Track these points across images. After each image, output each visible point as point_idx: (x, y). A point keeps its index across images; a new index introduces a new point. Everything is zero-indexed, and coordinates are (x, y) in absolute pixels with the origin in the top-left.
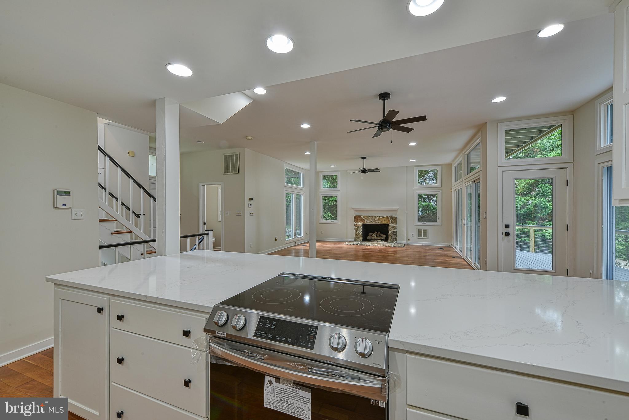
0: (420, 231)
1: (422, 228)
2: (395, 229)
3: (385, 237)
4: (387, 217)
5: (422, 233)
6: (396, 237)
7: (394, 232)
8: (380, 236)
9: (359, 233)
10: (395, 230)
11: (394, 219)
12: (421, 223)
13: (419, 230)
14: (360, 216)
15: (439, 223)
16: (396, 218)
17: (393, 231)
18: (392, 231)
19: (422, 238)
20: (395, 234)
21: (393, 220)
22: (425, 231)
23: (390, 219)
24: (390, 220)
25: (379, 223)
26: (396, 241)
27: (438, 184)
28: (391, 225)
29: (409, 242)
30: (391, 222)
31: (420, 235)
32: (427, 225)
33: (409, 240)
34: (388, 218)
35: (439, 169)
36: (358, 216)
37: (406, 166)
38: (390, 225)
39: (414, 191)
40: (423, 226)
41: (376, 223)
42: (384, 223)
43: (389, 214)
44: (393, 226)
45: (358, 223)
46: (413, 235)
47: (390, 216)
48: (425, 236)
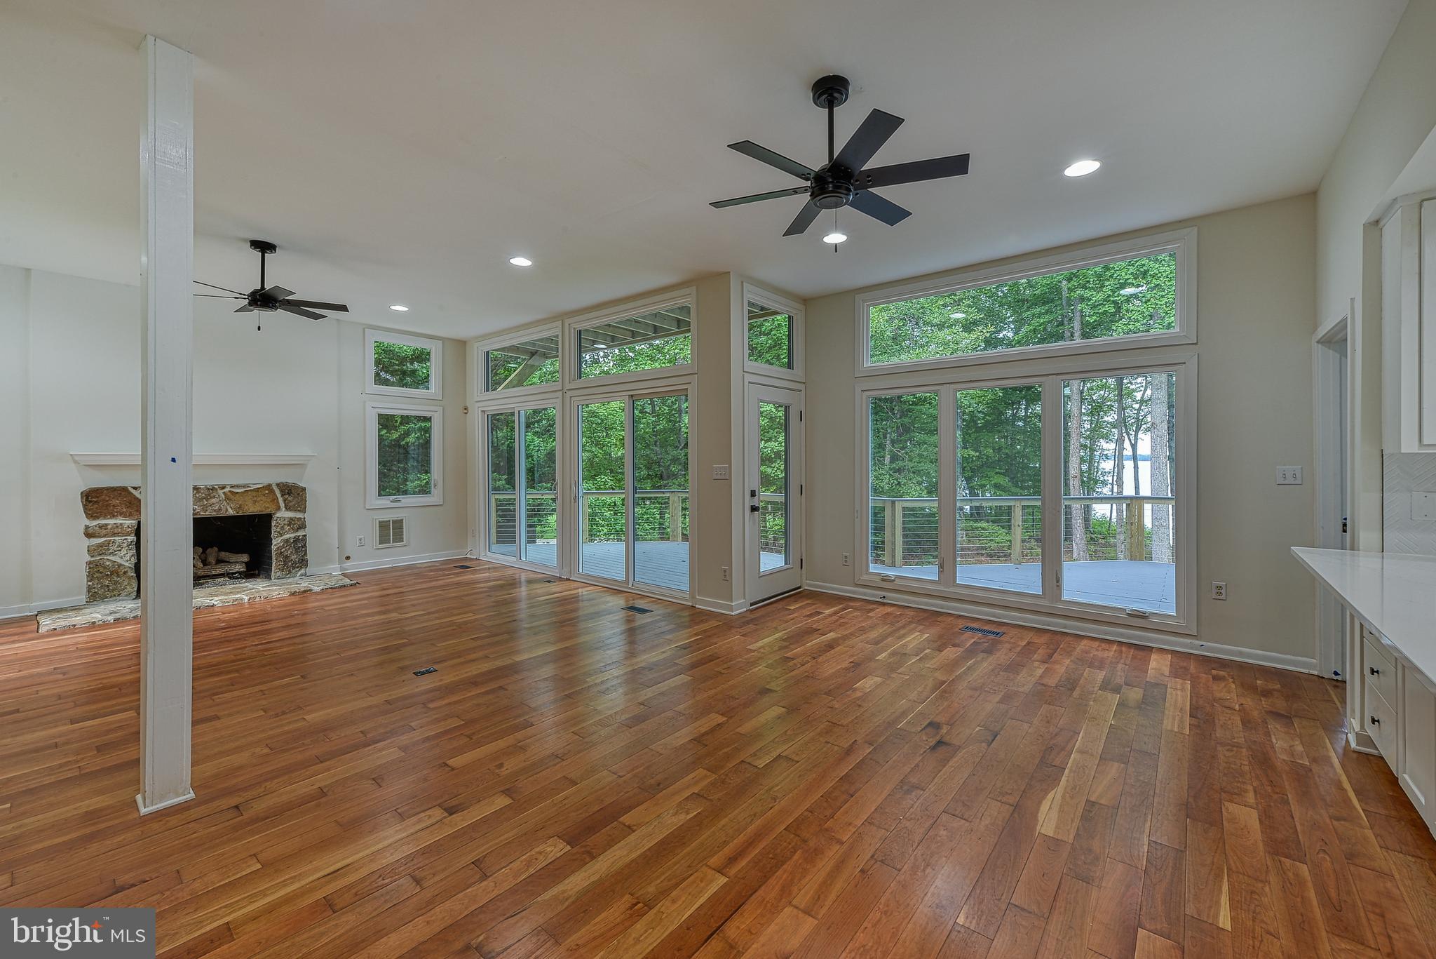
0: (384, 526)
1: (390, 516)
2: (299, 528)
3: (246, 563)
4: (269, 487)
5: (391, 532)
6: (306, 554)
7: (297, 540)
8: (219, 561)
9: (120, 565)
10: (300, 533)
11: (294, 494)
12: (385, 501)
13: (379, 522)
14: (125, 489)
15: (435, 497)
16: (304, 489)
17: (292, 535)
18: (287, 536)
19: (391, 544)
20: (300, 545)
21: (290, 498)
22: (398, 524)
23: (279, 495)
24: (281, 500)
25: (231, 512)
26: (303, 571)
27: (433, 390)
28: (284, 514)
29: (348, 564)
30: (282, 504)
31: (384, 539)
32: (404, 507)
33: (348, 558)
34: (272, 491)
35: (435, 349)
36: (114, 489)
37: (338, 321)
38: (279, 515)
39: (365, 402)
40: (393, 510)
41: (214, 514)
42: (252, 509)
43: (273, 478)
44: (290, 519)
45: (111, 522)
46: (360, 539)
47: (278, 485)
48: (399, 537)
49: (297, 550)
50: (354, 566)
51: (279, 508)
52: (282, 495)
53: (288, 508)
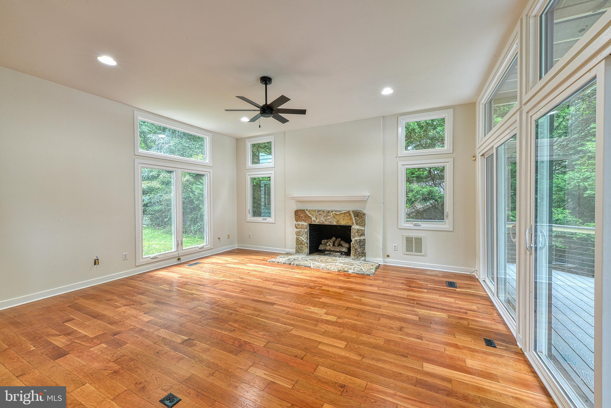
0: (409, 240)
1: (414, 234)
2: (361, 235)
4: (349, 212)
5: (414, 245)
6: (364, 249)
7: (360, 241)
9: (303, 241)
10: (362, 238)
11: (359, 216)
12: (410, 225)
13: (406, 237)
14: (304, 211)
15: (447, 223)
16: (364, 214)
17: (358, 238)
18: (356, 238)
19: (414, 253)
20: (362, 244)
21: (358, 219)
22: (419, 241)
23: (353, 217)
24: (354, 219)
25: (335, 223)
26: (363, 258)
27: (446, 147)
28: (355, 227)
29: (388, 260)
30: (354, 222)
31: (409, 248)
32: (423, 230)
33: (388, 256)
34: (350, 215)
35: (448, 114)
36: (301, 210)
37: (383, 117)
38: (353, 227)
39: (398, 163)
40: (415, 230)
41: (329, 224)
42: (343, 223)
43: (351, 208)
44: (358, 230)
45: (301, 223)
46: (395, 246)
47: (353, 211)
48: (419, 249)
49: (360, 246)
50: (392, 262)
51: (353, 224)
52: (355, 217)
53: (357, 224)
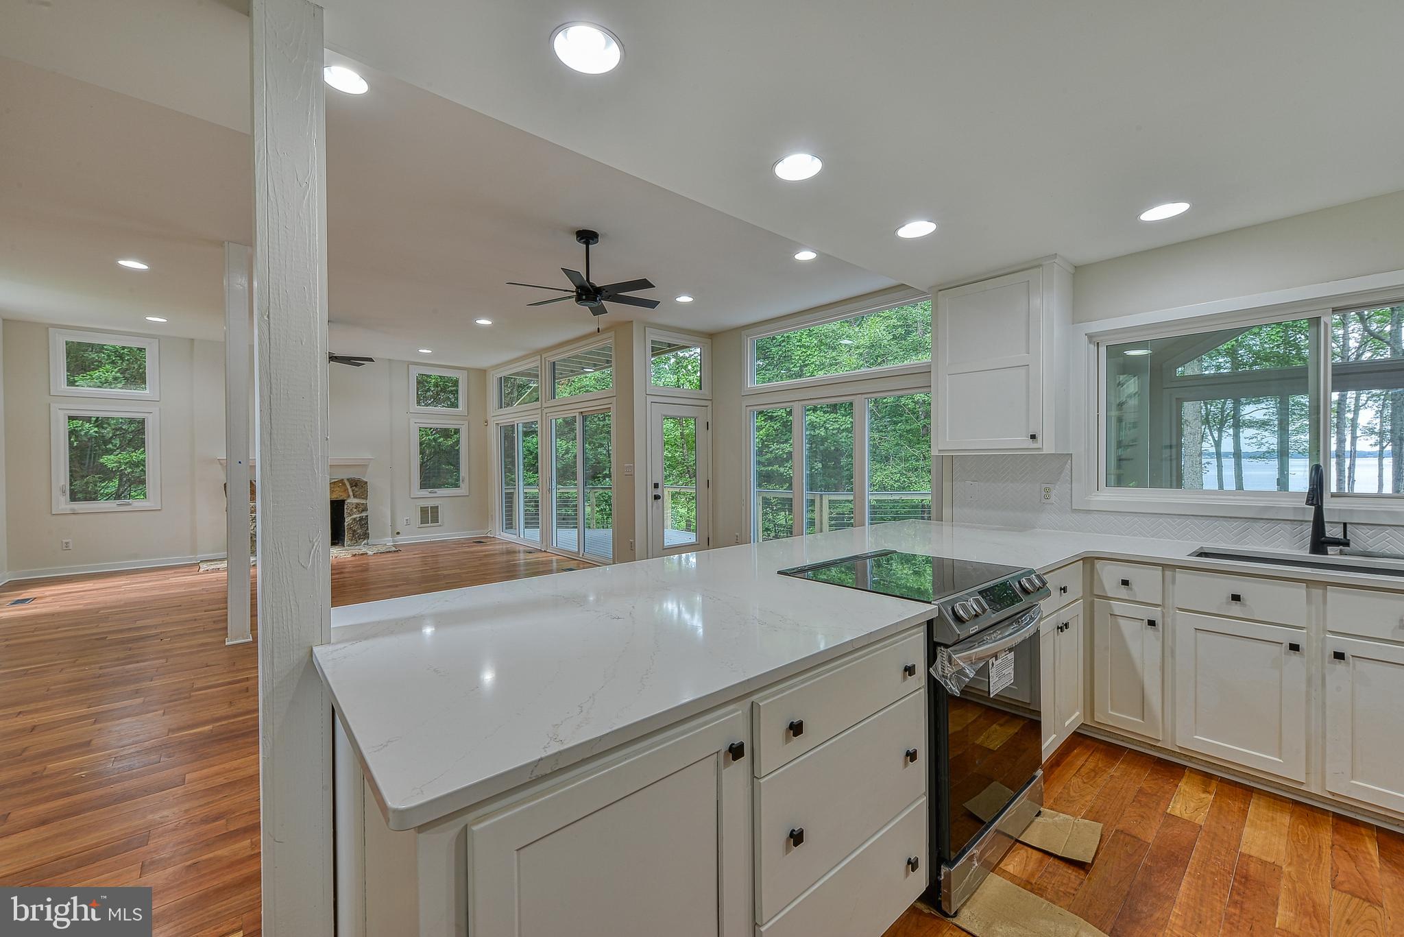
0: (424, 511)
1: (429, 503)
2: (363, 511)
4: (341, 481)
5: (429, 515)
6: (368, 529)
7: (361, 519)
10: (364, 514)
11: (359, 486)
12: (425, 493)
13: (421, 507)
15: (463, 489)
16: (367, 483)
17: (359, 516)
18: (354, 516)
19: (430, 525)
20: (363, 522)
21: (356, 489)
22: (435, 509)
23: (349, 487)
24: (350, 490)
26: (365, 541)
27: (461, 409)
28: (352, 501)
29: (399, 537)
30: (351, 493)
31: (424, 520)
32: (441, 496)
33: (398, 533)
34: (344, 484)
35: (462, 378)
37: (389, 360)
38: (348, 501)
39: (409, 420)
40: (430, 499)
43: (345, 475)
44: (358, 504)
46: (407, 520)
47: (348, 479)
48: (435, 519)
49: (362, 526)
50: (402, 540)
51: (349, 496)
52: (351, 487)
53: (355, 496)
